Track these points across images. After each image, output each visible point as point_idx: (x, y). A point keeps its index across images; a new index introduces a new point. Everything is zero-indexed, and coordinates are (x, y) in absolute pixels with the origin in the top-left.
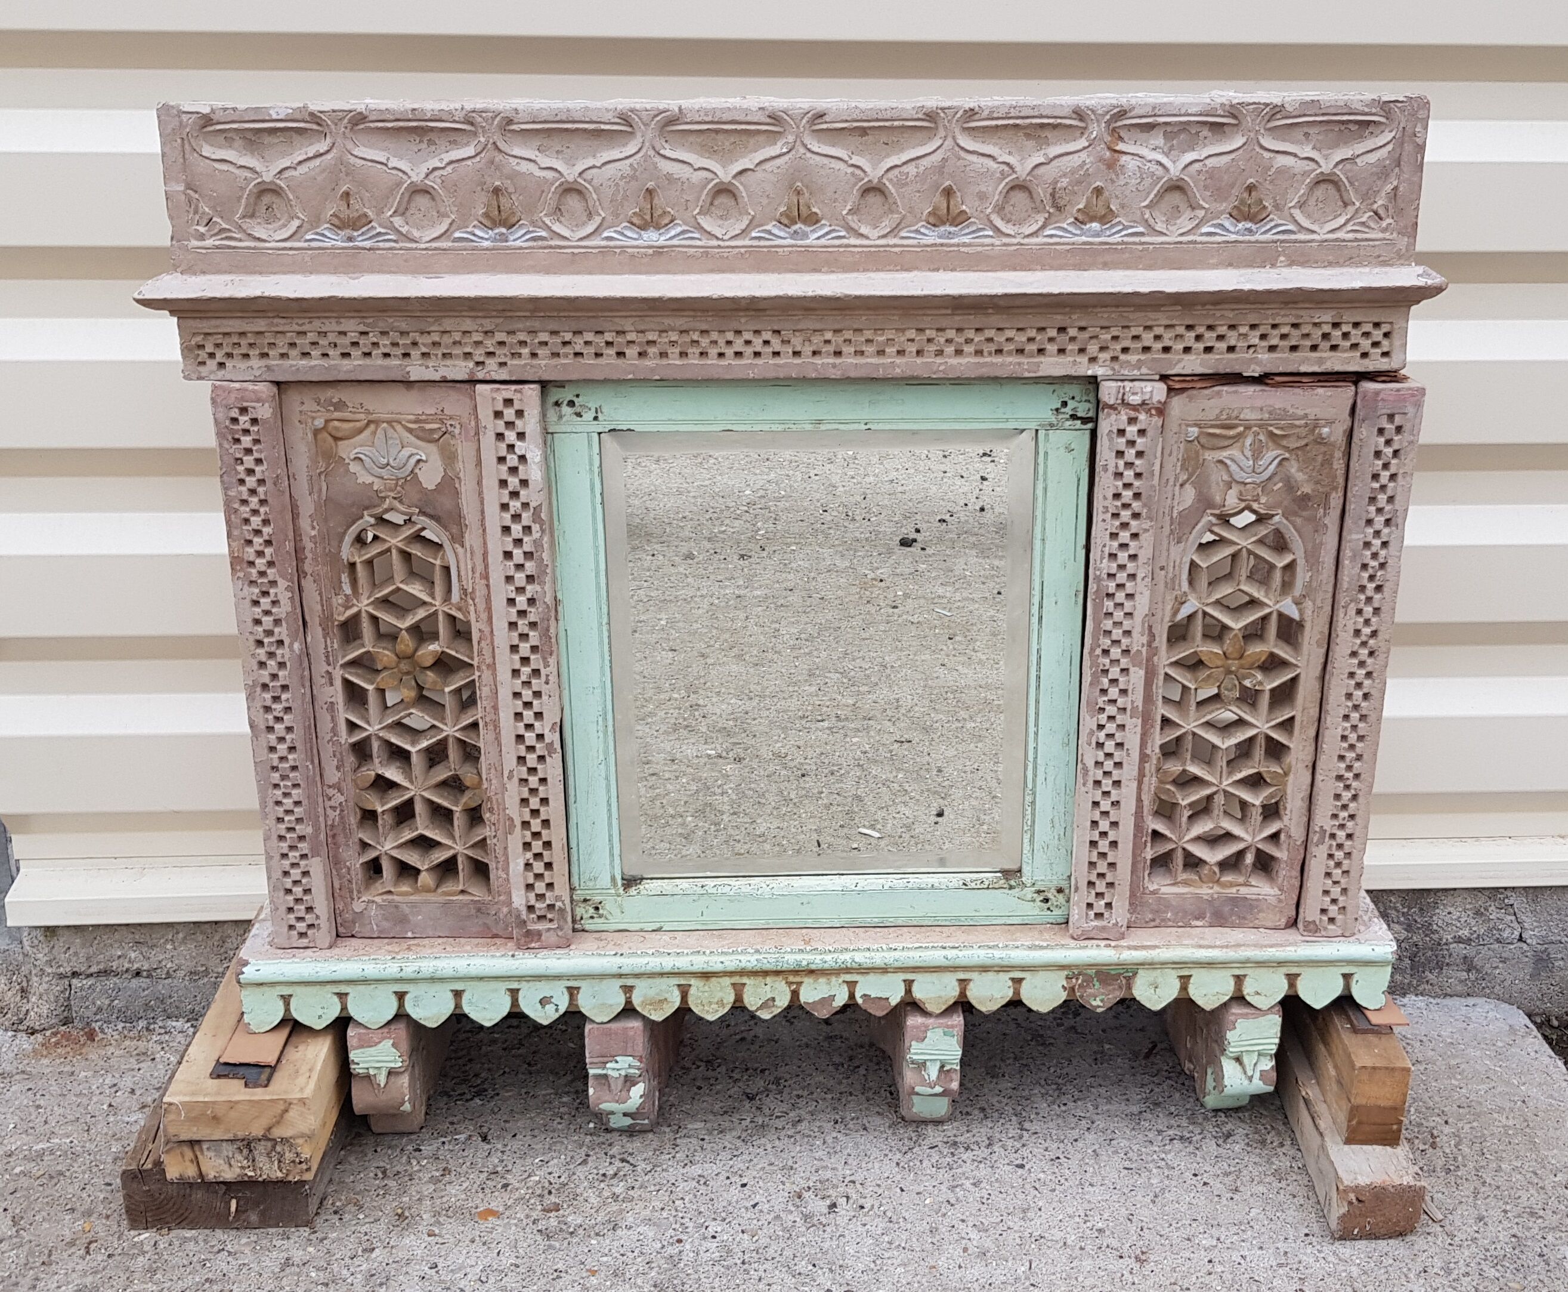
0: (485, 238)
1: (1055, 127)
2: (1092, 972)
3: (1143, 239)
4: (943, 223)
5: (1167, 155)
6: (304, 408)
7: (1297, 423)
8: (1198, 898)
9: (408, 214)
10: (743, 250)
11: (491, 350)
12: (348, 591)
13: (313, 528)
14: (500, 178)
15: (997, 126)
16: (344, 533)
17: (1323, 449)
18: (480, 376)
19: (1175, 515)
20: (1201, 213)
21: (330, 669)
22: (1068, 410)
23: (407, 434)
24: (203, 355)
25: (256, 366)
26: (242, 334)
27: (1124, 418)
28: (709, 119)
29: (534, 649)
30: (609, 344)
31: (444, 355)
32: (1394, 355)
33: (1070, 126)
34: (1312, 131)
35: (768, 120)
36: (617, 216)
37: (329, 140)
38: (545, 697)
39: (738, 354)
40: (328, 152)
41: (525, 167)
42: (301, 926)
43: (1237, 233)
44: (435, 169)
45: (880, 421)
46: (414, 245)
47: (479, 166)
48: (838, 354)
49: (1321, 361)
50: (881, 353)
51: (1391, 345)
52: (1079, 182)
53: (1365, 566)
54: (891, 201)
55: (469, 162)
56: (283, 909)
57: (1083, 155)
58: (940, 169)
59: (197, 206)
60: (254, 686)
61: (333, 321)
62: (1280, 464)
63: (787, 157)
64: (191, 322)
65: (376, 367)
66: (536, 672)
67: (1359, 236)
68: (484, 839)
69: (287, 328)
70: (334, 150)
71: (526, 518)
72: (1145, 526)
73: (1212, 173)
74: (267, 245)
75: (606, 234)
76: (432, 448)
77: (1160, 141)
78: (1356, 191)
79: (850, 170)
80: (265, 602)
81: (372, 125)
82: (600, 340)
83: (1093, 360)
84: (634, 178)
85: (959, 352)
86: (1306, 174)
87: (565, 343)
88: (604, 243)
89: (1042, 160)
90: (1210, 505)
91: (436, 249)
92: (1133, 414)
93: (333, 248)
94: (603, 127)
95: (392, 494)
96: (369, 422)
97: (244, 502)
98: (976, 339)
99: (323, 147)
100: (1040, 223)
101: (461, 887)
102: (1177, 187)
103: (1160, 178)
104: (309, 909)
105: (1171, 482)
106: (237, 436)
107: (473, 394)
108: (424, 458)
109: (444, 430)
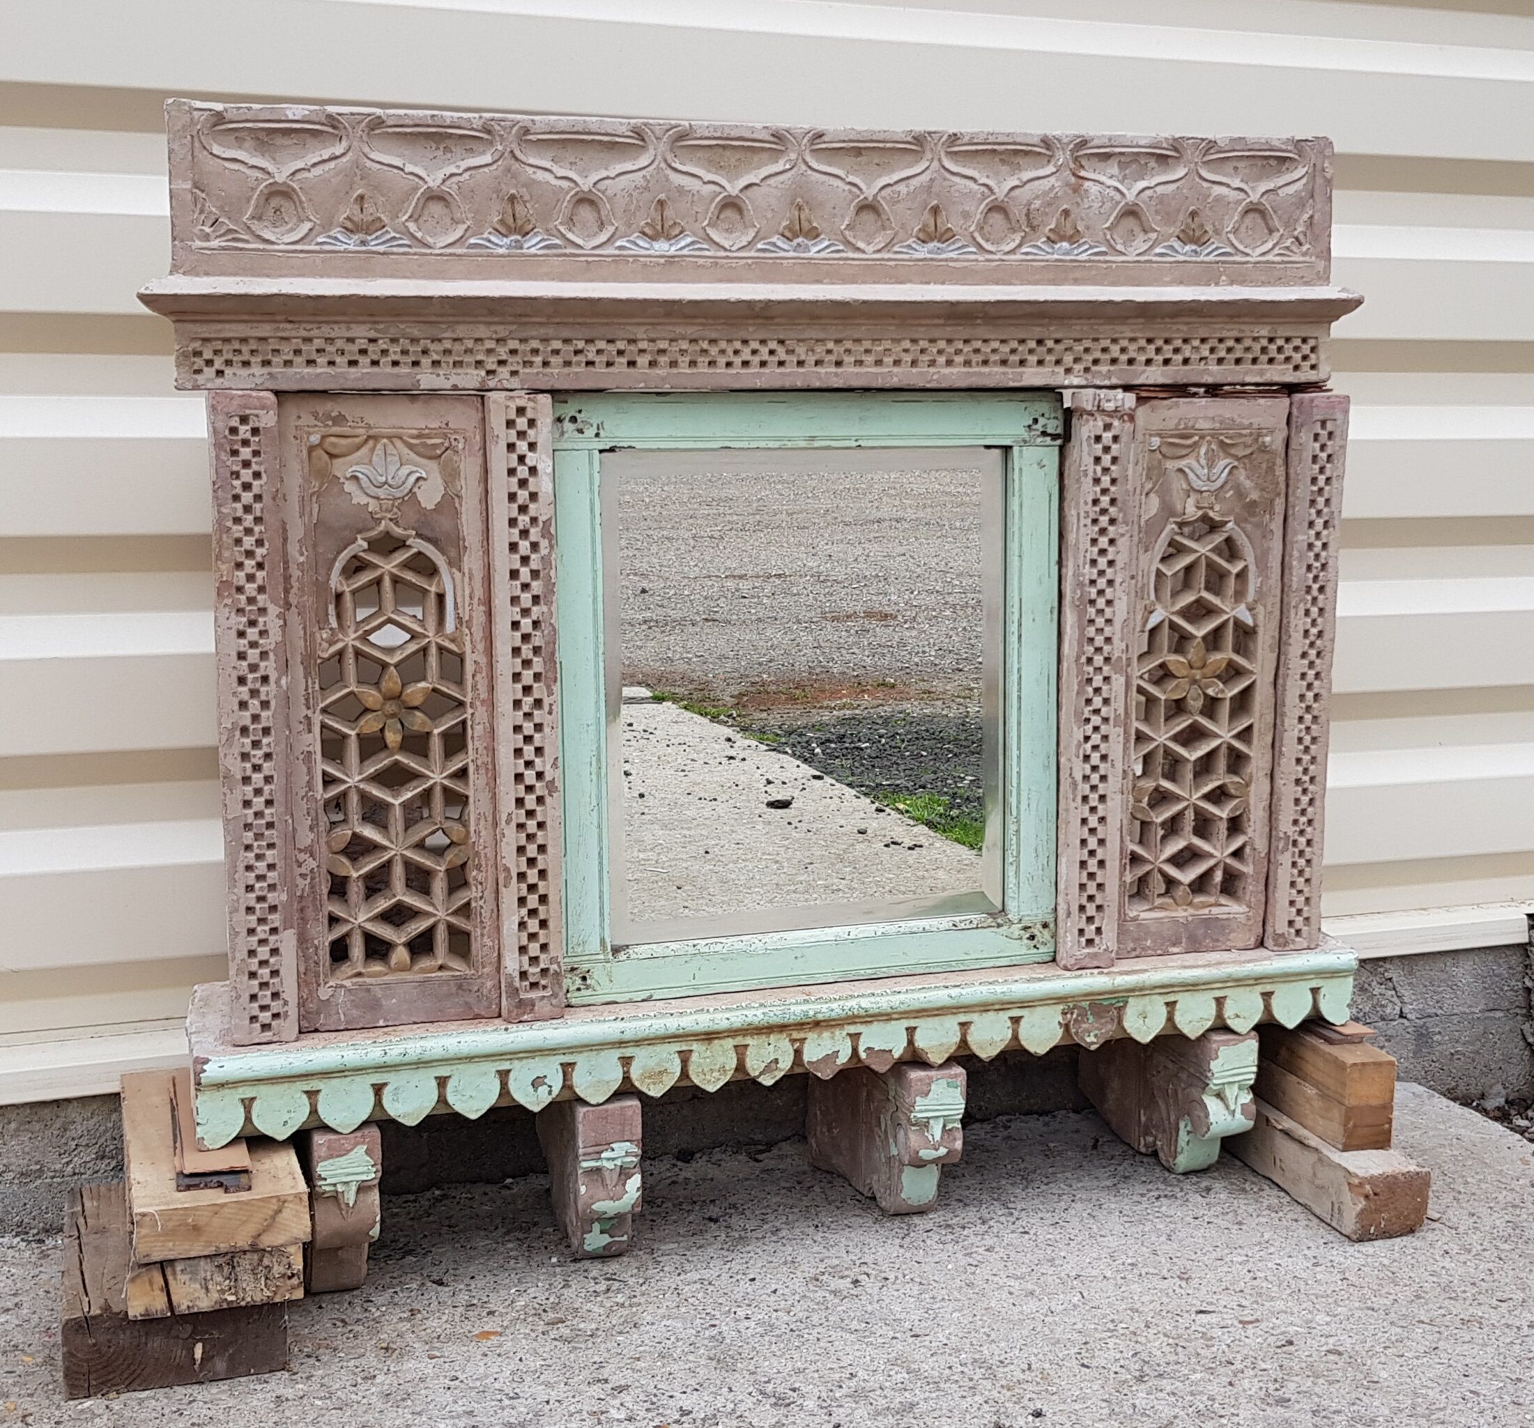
0: (502, 244)
1: (1026, 153)
2: (1085, 1004)
3: (1108, 258)
4: (932, 240)
5: (1122, 182)
6: (299, 423)
7: (1244, 432)
8: (1174, 921)
9: (421, 221)
10: (750, 261)
11: (504, 357)
12: (334, 624)
13: (302, 554)
14: (516, 186)
15: (977, 151)
16: (335, 560)
17: (1267, 457)
18: (491, 384)
19: (1142, 523)
20: (1154, 236)
21: (309, 713)
22: (1039, 427)
23: (406, 451)
24: (199, 362)
25: (257, 374)
26: (244, 340)
27: (1101, 424)
28: (718, 134)
29: (537, 677)
30: (620, 353)
31: (455, 363)
32: (1320, 366)
33: (1040, 154)
34: (1241, 165)
35: (772, 139)
36: (630, 226)
37: (344, 144)
38: (547, 730)
39: (745, 364)
40: (343, 155)
41: (541, 176)
42: (265, 1017)
43: (1185, 254)
44: (452, 175)
45: (870, 437)
46: (428, 251)
47: (495, 173)
48: (838, 364)
49: (1261, 373)
50: (879, 363)
51: (1318, 358)
52: (1050, 204)
53: (1309, 568)
54: (884, 217)
55: (486, 170)
56: (246, 997)
57: (1052, 180)
58: (928, 188)
59: (203, 205)
60: (233, 729)
61: (343, 326)
62: (1230, 473)
63: (789, 174)
64: (190, 326)
65: (385, 376)
66: (538, 703)
67: (1286, 259)
68: (468, 904)
69: (294, 333)
70: (350, 154)
71: (534, 534)
72: (1121, 531)
73: (1162, 199)
74: (276, 247)
75: (618, 243)
76: (433, 465)
77: (1115, 170)
78: (1280, 218)
79: (847, 187)
80: (252, 633)
81: (390, 130)
82: (612, 348)
83: (1068, 371)
84: (647, 189)
85: (949, 363)
86: (1239, 202)
87: (577, 352)
88: (617, 252)
89: (1017, 183)
90: (1172, 513)
91: (450, 255)
92: (1108, 420)
93: (345, 251)
94: (617, 139)
95: (389, 516)
96: (369, 437)
97: (237, 520)
98: (966, 350)
99: (338, 150)
100: (1017, 242)
101: (440, 962)
102: (1131, 212)
103: (1118, 203)
104: (275, 995)
105: (1138, 491)
106: (236, 447)
107: (479, 405)
108: (424, 475)
109: (446, 445)
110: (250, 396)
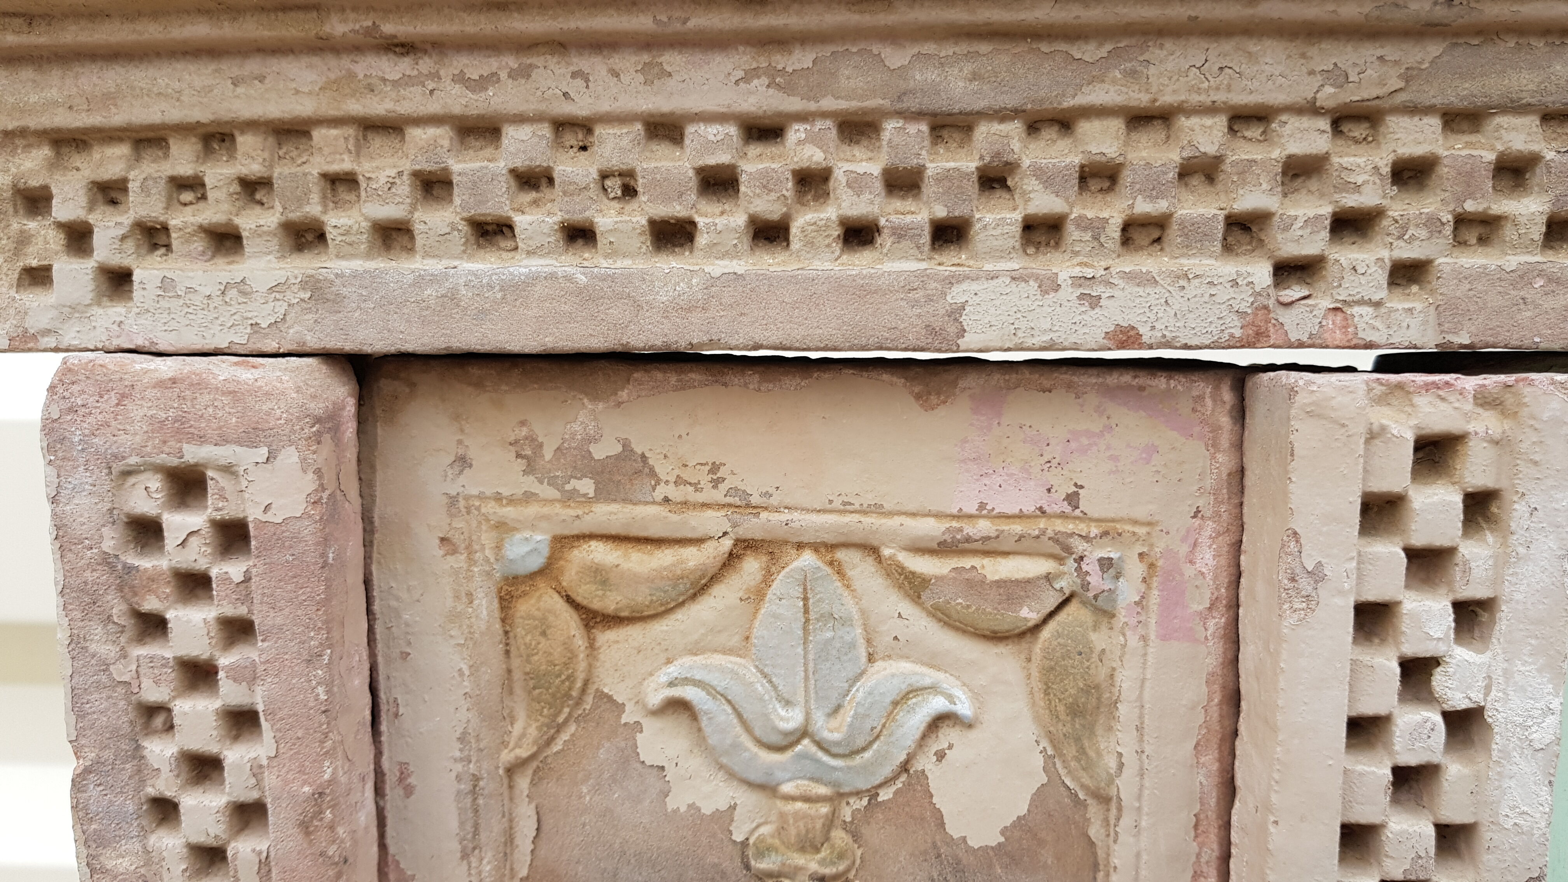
11: (1365, 199)
23: (896, 603)
24: (41, 239)
25: (262, 284)
69: (414, 102)
76: (1005, 667)
96: (744, 549)
106: (150, 604)
107: (1225, 421)
108: (964, 708)
109: (1065, 584)
110: (199, 385)
